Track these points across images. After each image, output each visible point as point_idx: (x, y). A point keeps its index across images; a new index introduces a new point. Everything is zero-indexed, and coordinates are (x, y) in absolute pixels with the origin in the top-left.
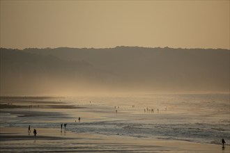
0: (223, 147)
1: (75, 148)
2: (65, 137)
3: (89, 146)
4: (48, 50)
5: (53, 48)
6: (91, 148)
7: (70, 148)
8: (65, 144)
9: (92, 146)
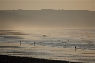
3: (31, 50)
5: (15, 10)
7: (23, 51)
8: (21, 49)
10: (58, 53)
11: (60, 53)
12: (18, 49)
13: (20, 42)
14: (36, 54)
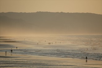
0: (86, 61)
1: (16, 62)
2: (12, 56)
3: (23, 61)
4: (3, 13)
6: (24, 62)
7: (14, 62)
8: (12, 60)
9: (25, 61)
10: (56, 65)
11: (59, 64)
12: (8, 59)
13: (12, 51)
14: (29, 66)
